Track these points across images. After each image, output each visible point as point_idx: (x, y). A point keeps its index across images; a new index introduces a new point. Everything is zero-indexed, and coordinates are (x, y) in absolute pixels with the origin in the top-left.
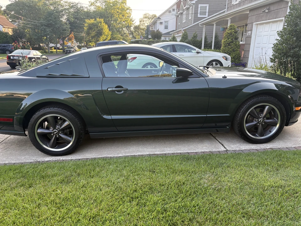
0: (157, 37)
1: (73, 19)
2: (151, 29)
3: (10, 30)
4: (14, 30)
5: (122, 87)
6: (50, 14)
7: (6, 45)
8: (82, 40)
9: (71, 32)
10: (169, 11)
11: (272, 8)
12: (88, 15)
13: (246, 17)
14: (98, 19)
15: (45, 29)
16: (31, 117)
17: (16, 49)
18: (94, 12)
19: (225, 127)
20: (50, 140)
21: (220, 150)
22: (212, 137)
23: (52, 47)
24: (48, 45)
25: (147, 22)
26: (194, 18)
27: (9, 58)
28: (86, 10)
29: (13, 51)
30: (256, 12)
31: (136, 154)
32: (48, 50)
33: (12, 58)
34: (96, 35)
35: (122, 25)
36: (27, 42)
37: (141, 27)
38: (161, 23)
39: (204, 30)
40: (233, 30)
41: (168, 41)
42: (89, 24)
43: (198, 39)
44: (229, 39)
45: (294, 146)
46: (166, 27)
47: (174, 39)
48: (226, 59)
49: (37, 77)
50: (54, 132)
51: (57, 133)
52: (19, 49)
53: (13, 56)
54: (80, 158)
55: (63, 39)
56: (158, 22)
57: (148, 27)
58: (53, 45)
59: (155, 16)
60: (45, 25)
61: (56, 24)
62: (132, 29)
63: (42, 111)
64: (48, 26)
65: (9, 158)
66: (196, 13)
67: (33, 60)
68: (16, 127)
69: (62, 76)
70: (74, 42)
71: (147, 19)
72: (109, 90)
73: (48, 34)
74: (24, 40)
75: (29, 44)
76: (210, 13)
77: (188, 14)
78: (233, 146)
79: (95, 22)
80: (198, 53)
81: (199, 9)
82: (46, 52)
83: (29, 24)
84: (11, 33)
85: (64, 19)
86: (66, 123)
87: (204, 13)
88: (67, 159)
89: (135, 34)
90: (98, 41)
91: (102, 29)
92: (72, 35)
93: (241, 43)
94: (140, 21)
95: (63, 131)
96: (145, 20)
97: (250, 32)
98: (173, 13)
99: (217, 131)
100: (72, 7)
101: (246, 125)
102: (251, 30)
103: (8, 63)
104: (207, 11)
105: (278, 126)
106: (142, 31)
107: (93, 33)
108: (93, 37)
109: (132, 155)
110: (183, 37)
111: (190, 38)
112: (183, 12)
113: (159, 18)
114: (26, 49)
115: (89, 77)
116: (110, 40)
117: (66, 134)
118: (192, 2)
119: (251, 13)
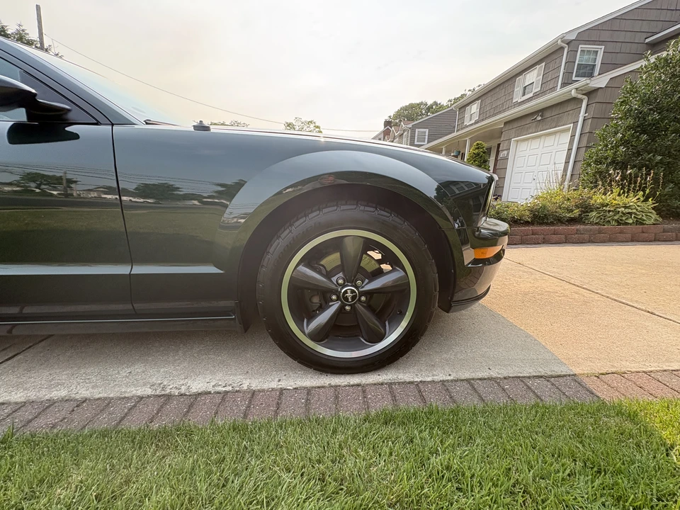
11: (547, 114)
13: (499, 132)
30: (516, 124)
40: (482, 150)
66: (413, 140)
81: (417, 134)
87: (423, 139)
88: (266, 386)
97: (506, 152)
102: (508, 150)
104: (427, 136)
118: (408, 126)
119: (507, 126)
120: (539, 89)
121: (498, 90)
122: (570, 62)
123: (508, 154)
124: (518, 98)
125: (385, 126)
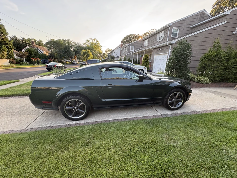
0: (113, 58)
1: (76, 50)
2: (110, 55)
3: (47, 53)
4: (49, 54)
5: (111, 85)
6: (66, 47)
7: (45, 60)
8: (80, 59)
9: (75, 55)
10: (117, 48)
11: (163, 48)
12: (83, 48)
13: (151, 52)
14: (87, 50)
15: (64, 54)
16: (62, 101)
17: (50, 62)
18: (86, 47)
19: (159, 103)
20: (72, 112)
21: (158, 115)
22: (151, 107)
23: (66, 61)
24: (65, 61)
25: (108, 52)
26: (129, 51)
27: (47, 66)
28: (82, 46)
29: (49, 63)
30: (156, 50)
31: (118, 119)
32: (65, 62)
33: (48, 66)
34: (87, 57)
35: (98, 53)
36: (56, 59)
37: (106, 54)
38: (114, 53)
39: (133, 56)
41: (118, 60)
42: (84, 52)
43: (131, 60)
44: (145, 60)
45: (190, 111)
46: (116, 54)
47: (121, 60)
48: (145, 69)
49: (66, 79)
50: (75, 108)
51: (76, 109)
52: (52, 62)
53: (49, 65)
54: (89, 122)
55: (72, 58)
56: (113, 52)
57: (109, 54)
58: (67, 60)
59: (111, 50)
60: (64, 52)
61: (69, 51)
62: (102, 54)
63: (68, 98)
64: (65, 52)
65: (49, 122)
66: (129, 49)
67: (58, 67)
68: (53, 106)
69: (80, 79)
70: (77, 59)
71: (108, 51)
72: (105, 86)
73: (65, 56)
74: (54, 58)
75: (56, 60)
76: (135, 49)
77: (126, 50)
78: (163, 112)
79: (86, 51)
80: (134, 66)
81: (130, 47)
82: (64, 64)
83: (56, 51)
84: (48, 55)
85: (72, 49)
86: (82, 104)
87: (133, 49)
88: (82, 123)
89: (103, 57)
90: (88, 59)
91: (89, 54)
92: (76, 57)
93: (149, 62)
94: (105, 52)
95: (80, 108)
96: (107, 51)
97: (153, 58)
98: (119, 49)
99: (155, 105)
100: (76, 45)
101: (169, 102)
102: (154, 57)
103: (46, 68)
104: (134, 49)
105: (182, 102)
106: (106, 56)
107: (85, 56)
108: (85, 58)
109: (116, 119)
110: (124, 59)
111: (127, 59)
112: (124, 48)
113: (113, 50)
114: (55, 62)
115: (94, 79)
116: (93, 59)
117: (81, 109)
118: (128, 45)
119: (154, 50)
120: (163, 39)
121: (153, 37)
122: (170, 32)
123: (154, 58)
124: (158, 40)
125: (121, 43)
